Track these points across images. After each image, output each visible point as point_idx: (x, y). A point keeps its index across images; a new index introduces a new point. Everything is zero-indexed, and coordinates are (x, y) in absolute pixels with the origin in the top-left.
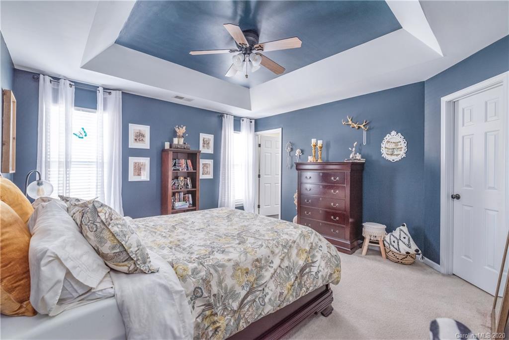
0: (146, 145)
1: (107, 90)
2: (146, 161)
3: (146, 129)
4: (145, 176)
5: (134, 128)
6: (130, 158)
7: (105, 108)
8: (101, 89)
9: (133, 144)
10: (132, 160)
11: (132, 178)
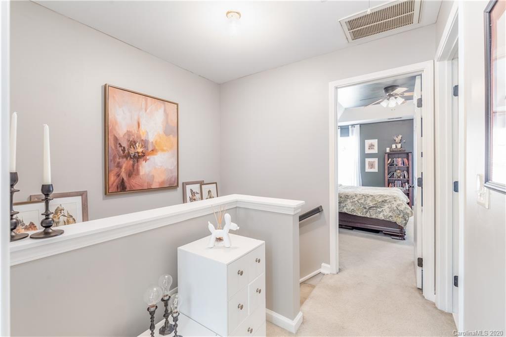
0: (375, 150)
1: (353, 125)
2: (376, 160)
3: (375, 142)
4: (376, 170)
5: (368, 142)
6: (366, 159)
7: (352, 134)
8: (350, 126)
9: (367, 151)
10: (367, 160)
11: (368, 170)
